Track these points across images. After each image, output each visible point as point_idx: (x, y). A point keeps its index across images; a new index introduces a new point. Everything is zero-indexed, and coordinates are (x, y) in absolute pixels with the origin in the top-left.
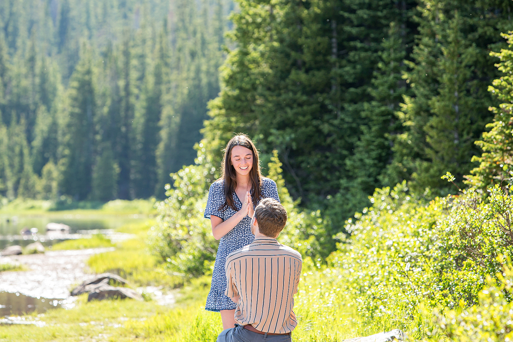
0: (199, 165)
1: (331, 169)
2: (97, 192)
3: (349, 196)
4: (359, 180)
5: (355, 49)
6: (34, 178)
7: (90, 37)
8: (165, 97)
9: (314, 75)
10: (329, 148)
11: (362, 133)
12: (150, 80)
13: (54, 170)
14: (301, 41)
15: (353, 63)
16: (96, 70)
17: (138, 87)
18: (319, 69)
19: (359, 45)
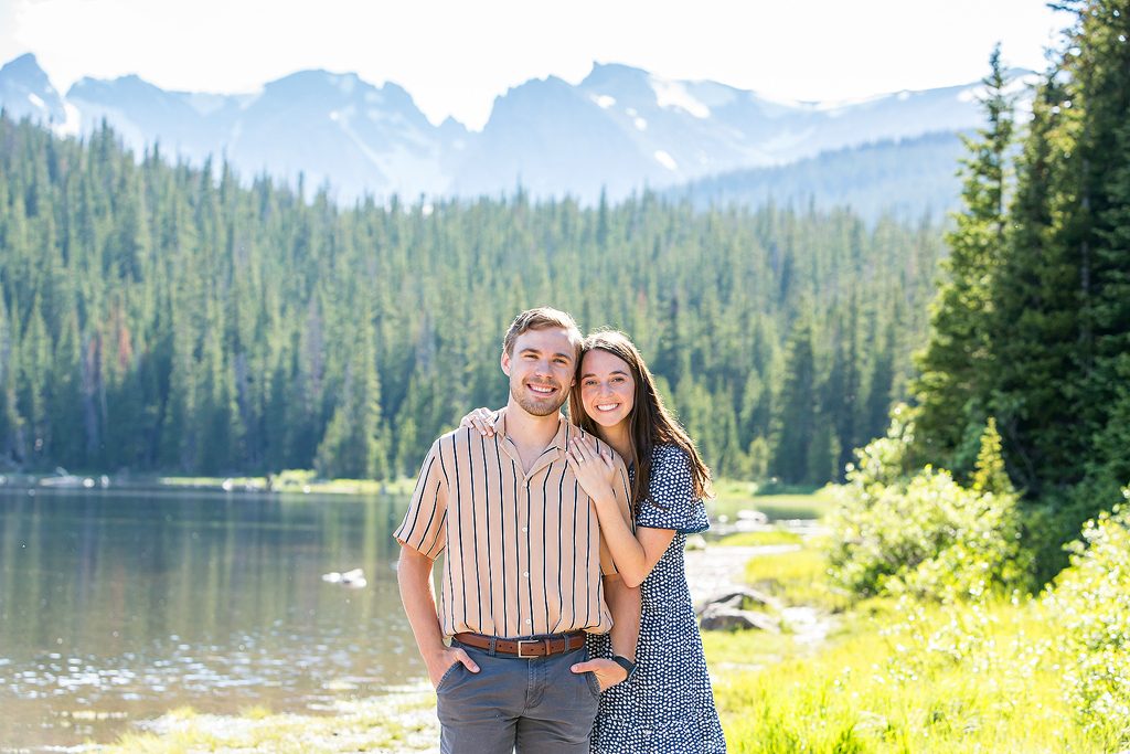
0: (894, 438)
1: (1077, 449)
2: (814, 475)
3: (1096, 487)
4: (1112, 464)
5: (1113, 281)
6: (740, 456)
7: (816, 292)
8: (898, 363)
9: (1054, 317)
10: (1074, 419)
11: (1119, 398)
12: (881, 342)
13: (763, 447)
14: (1039, 269)
15: (1110, 301)
16: (815, 328)
17: (866, 350)
18: (1062, 308)
19: (1118, 275)
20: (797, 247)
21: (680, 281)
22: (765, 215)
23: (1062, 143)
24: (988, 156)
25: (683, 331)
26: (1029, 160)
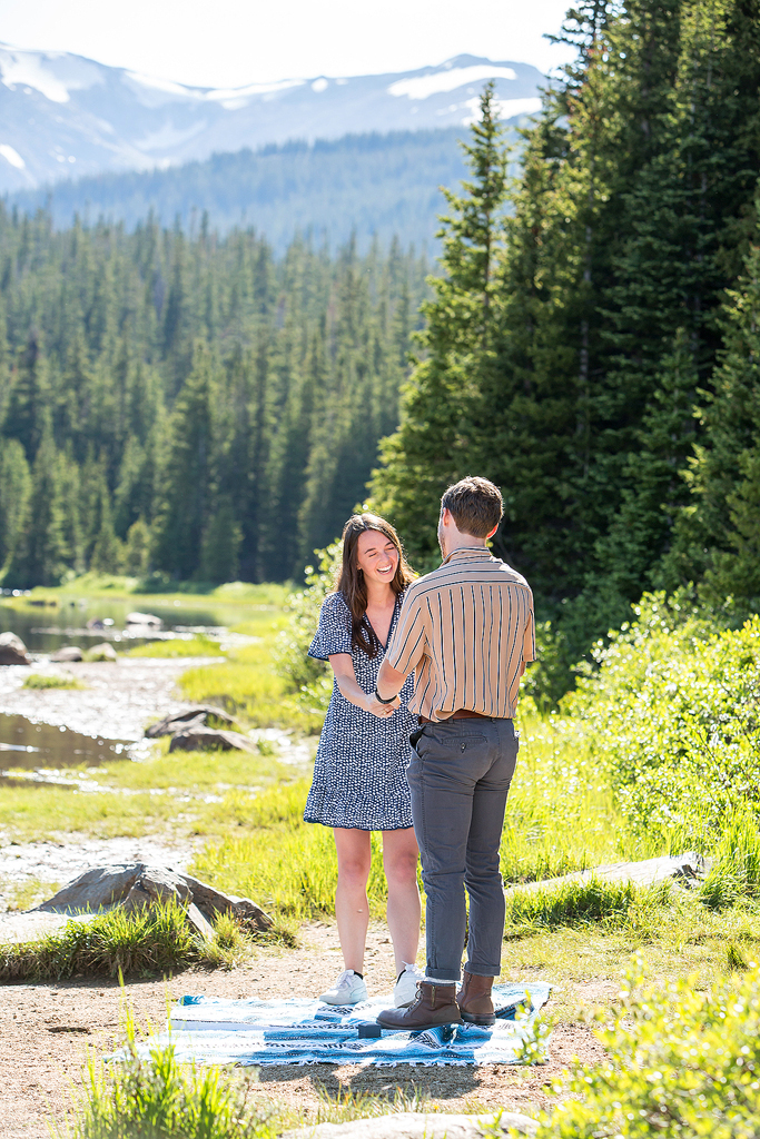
1: (570, 556)
2: (208, 569)
3: (597, 601)
4: (616, 576)
5: (617, 367)
6: (116, 542)
7: (210, 338)
8: (317, 432)
9: (549, 406)
10: (568, 522)
11: (623, 501)
12: (296, 405)
13: (146, 533)
14: (532, 350)
15: (612, 390)
16: (214, 386)
17: (276, 415)
18: (557, 396)
19: (623, 361)
20: (187, 279)
21: (36, 317)
22: (145, 234)
23: (561, 204)
24: (475, 216)
25: (43, 382)
26: (525, 224)
